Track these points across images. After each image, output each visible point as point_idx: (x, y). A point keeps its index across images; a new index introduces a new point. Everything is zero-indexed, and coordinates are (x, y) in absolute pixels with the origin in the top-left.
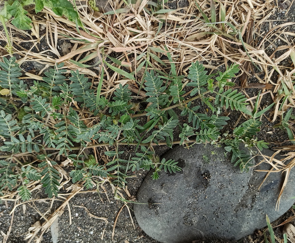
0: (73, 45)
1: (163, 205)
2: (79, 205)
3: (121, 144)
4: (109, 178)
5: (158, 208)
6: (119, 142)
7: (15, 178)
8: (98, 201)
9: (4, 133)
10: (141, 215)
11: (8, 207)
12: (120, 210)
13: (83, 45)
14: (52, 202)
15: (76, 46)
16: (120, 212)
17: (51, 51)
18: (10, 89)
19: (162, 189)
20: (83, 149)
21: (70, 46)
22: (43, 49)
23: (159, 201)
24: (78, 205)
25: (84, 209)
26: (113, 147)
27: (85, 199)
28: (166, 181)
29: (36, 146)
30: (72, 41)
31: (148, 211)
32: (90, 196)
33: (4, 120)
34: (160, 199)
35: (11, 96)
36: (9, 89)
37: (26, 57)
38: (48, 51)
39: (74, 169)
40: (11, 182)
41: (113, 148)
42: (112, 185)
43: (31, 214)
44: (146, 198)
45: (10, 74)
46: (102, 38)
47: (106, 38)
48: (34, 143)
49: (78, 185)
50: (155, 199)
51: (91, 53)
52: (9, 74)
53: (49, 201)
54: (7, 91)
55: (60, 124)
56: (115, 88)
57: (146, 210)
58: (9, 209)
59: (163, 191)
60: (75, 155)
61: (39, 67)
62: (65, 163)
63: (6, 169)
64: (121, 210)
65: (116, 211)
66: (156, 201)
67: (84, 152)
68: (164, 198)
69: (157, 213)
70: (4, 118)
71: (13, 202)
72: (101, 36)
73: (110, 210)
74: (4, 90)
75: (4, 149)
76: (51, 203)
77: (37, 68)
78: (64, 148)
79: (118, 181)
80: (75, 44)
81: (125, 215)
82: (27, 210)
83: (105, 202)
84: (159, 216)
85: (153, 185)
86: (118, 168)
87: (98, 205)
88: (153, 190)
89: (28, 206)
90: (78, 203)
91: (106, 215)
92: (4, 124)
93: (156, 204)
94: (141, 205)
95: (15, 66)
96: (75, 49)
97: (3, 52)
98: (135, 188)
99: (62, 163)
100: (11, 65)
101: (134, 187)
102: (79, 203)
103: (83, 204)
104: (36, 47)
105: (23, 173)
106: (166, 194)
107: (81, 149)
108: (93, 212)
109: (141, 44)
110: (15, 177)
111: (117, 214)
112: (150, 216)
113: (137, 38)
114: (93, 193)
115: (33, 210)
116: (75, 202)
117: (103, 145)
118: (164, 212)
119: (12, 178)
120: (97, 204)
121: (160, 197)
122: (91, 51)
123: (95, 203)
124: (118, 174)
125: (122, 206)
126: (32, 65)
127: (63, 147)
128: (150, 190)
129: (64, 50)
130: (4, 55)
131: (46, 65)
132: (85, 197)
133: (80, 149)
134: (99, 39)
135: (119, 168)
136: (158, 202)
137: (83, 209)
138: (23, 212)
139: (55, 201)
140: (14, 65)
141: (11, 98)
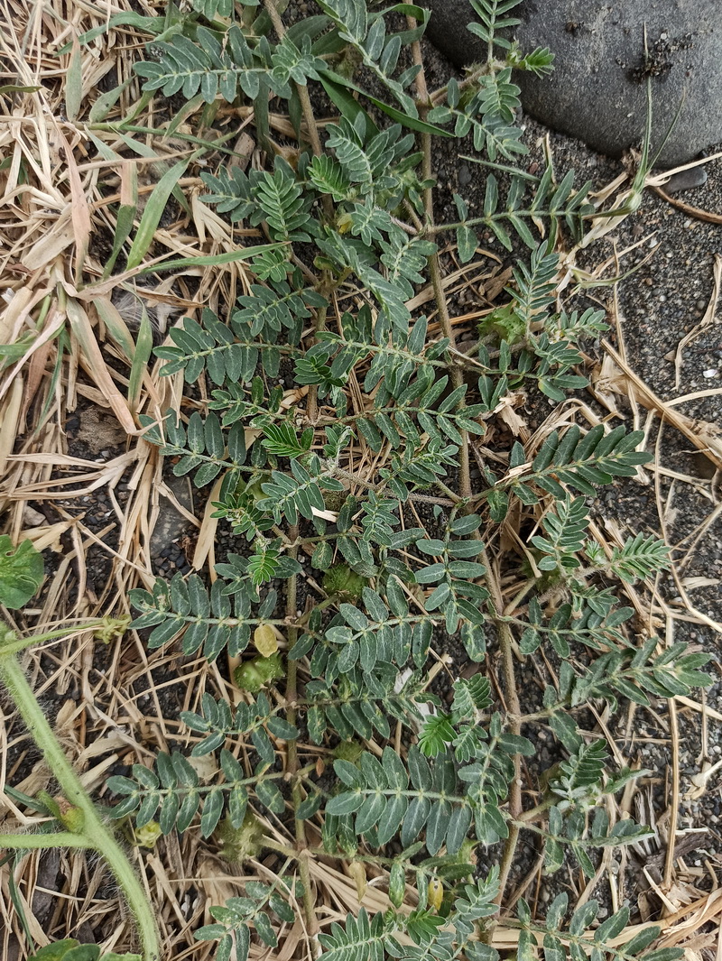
0: (84, 402)
1: (648, 18)
2: (672, 369)
3: (429, 213)
4: (563, 255)
5: (663, 36)
6: (423, 223)
7: (585, 600)
8: (653, 296)
9: (415, 642)
10: (694, 116)
11: (698, 643)
12: (679, 209)
13: (79, 366)
14: (668, 472)
15: (86, 391)
16: (687, 207)
17: (112, 485)
18: (254, 621)
19: (588, 31)
20: (456, 357)
21: (90, 413)
22: (108, 514)
23: (635, 39)
24: (673, 373)
25: (687, 347)
26: (446, 261)
27: (646, 350)
28: (558, 19)
29: (460, 527)
30: (71, 405)
31: (679, 84)
32: (636, 330)
33: (365, 635)
34: (626, 33)
35: (279, 622)
36: (254, 627)
37: (136, 564)
38: (117, 498)
39: (537, 381)
40: (603, 613)
41: (451, 258)
42: (586, 240)
43: (717, 556)
44: (629, 100)
45: (195, 616)
46: (49, 290)
47: (47, 275)
48: (448, 535)
49: (597, 372)
50: (628, 54)
51: (108, 340)
52: (198, 620)
53: (665, 488)
54: (262, 634)
55: (367, 432)
56: (224, 240)
57: (673, 92)
58: (706, 643)
59: (597, 25)
60: (484, 381)
61: (174, 524)
62: (516, 423)
63: (552, 634)
64: (680, 202)
65: (688, 223)
66: (635, 53)
67: (470, 351)
68: (620, 18)
69: (684, 43)
70: (359, 635)
71: (680, 624)
72: (41, 293)
73: (685, 247)
74: (260, 643)
75: (477, 644)
76: (672, 479)
77: (176, 533)
78: (458, 418)
79: (569, 213)
80: (81, 392)
81: (700, 188)
82: (705, 572)
83: (653, 268)
84: (695, 34)
85: (576, 73)
86: (520, 213)
87: (670, 294)
88: (593, 68)
89: (690, 570)
90: (667, 375)
91: (703, 263)
92: (381, 636)
93: (649, 49)
94: (656, 121)
95: (163, 592)
96: (98, 394)
97: (133, 661)
98: (592, 163)
99: (516, 432)
100: (162, 609)
101: (589, 165)
102: (667, 369)
103: (669, 355)
104: (102, 533)
105: (564, 564)
106: (605, 13)
107: (460, 363)
108: (698, 314)
109: (57, 147)
110: (582, 600)
111: (696, 218)
112: (697, 74)
113: (39, 163)
114: (624, 320)
115: (703, 551)
116: (660, 387)
117: (442, 295)
118: (678, 13)
119: (587, 610)
120: (662, 298)
121: (619, 35)
122: (102, 339)
123: (661, 307)
124: (542, 213)
125: (665, 201)
126: (167, 552)
127: (452, 420)
128: (597, 82)
129: (106, 437)
130: (140, 657)
131: (160, 496)
132: (641, 348)
133: (461, 368)
134: (54, 303)
135: (520, 209)
136: (640, 41)
137: (688, 354)
138: (713, 587)
139: (664, 464)
140: (161, 598)
141: (287, 621)
